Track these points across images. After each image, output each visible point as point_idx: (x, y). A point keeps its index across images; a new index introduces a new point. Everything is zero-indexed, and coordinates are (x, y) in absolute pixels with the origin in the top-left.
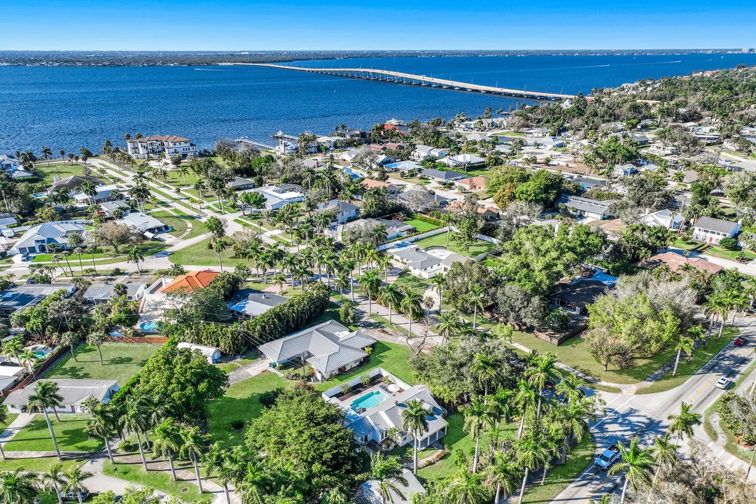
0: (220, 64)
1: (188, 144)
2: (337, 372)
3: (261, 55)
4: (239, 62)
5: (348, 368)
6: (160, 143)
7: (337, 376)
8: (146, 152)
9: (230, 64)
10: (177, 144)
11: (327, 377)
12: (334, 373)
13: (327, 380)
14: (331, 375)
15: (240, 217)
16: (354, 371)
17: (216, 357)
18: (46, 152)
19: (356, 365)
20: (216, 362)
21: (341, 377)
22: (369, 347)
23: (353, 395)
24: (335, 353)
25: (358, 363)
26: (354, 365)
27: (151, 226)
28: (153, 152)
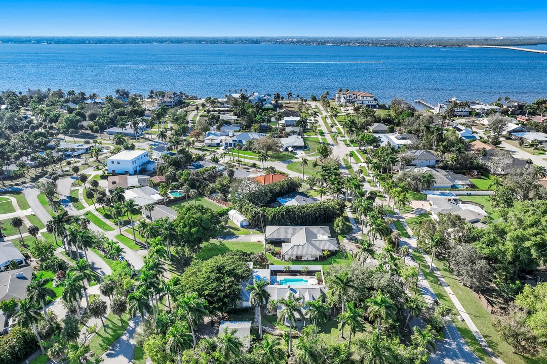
0: (468, 46)
1: (373, 99)
2: (295, 259)
3: (512, 40)
4: (485, 45)
5: (303, 259)
6: (355, 96)
7: (293, 261)
8: (345, 101)
9: (477, 46)
10: (365, 98)
11: (286, 258)
12: (292, 258)
13: (286, 261)
14: (290, 258)
15: (356, 150)
16: (308, 262)
17: (244, 224)
18: (290, 94)
19: (312, 259)
20: (242, 226)
21: (295, 262)
22: (329, 251)
23: (289, 275)
24: (300, 245)
25: (314, 259)
26: (310, 259)
27: (296, 144)
28: (349, 101)
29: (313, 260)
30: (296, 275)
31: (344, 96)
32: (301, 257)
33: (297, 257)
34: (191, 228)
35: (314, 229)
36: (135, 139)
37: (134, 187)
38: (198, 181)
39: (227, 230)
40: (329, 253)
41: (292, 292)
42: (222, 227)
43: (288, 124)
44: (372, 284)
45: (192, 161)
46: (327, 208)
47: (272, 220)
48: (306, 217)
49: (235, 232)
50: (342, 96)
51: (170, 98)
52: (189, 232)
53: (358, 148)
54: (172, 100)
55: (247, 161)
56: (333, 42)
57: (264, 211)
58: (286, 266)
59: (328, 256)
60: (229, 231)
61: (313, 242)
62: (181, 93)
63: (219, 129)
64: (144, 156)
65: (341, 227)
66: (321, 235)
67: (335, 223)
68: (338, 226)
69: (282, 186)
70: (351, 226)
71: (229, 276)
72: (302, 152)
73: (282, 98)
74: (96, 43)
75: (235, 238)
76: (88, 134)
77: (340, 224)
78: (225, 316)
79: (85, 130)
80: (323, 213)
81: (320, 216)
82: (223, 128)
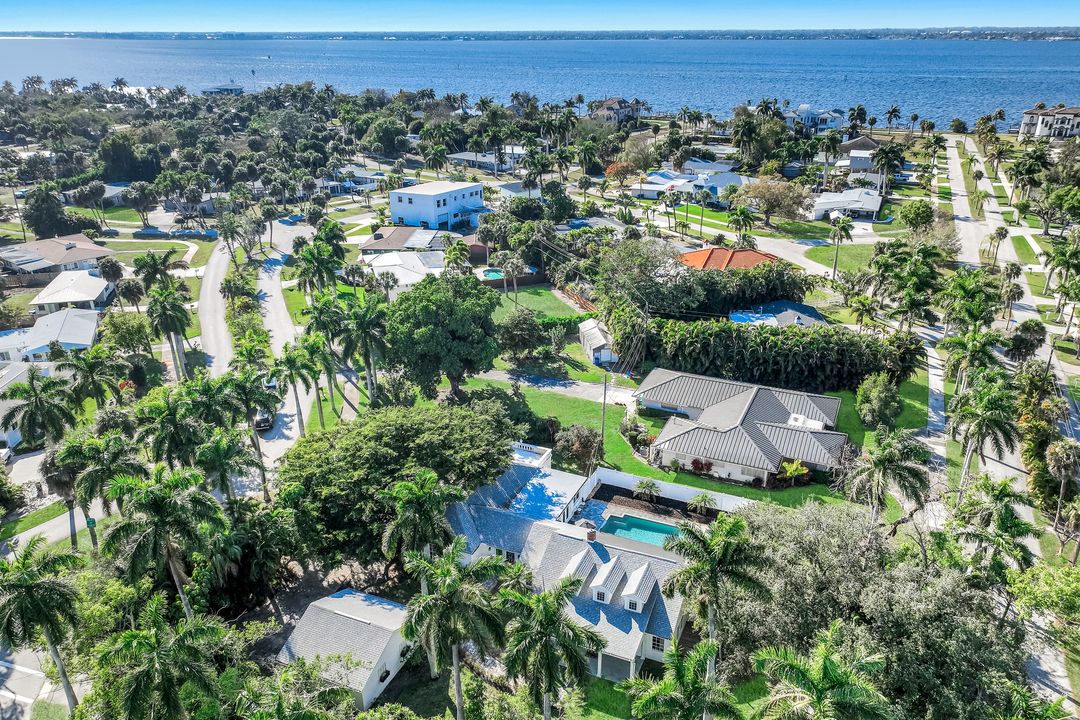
2: (690, 466)
7: (682, 471)
11: (666, 461)
12: (681, 462)
13: (662, 467)
14: (675, 462)
15: (1034, 236)
16: (727, 484)
17: (605, 356)
18: (894, 113)
19: (744, 478)
20: (598, 363)
21: (683, 476)
22: (803, 464)
23: (647, 509)
24: (715, 430)
25: (751, 479)
26: (738, 476)
27: (856, 206)
28: (1060, 134)
29: (747, 484)
30: (669, 513)
31: (1047, 119)
32: (709, 466)
33: (696, 463)
34: (418, 325)
35: (787, 398)
36: (493, 174)
37: (413, 249)
38: (546, 248)
39: (555, 365)
40: (805, 471)
41: (595, 555)
42: (547, 356)
43: (857, 167)
44: (858, 593)
45: (573, 216)
46: (852, 344)
47: (675, 356)
48: (776, 363)
49: (572, 373)
50: (1041, 118)
51: (610, 109)
52: (410, 333)
53: (1042, 231)
54: (612, 113)
55: (706, 230)
56: (1066, 35)
57: (660, 327)
58: (646, 479)
59: (799, 481)
60: (560, 368)
61: (765, 430)
62: (638, 102)
63: (679, 165)
64: (471, 195)
65: (876, 404)
66: (801, 418)
67: (860, 391)
68: (867, 400)
69: (748, 280)
70: (926, 414)
71: (422, 461)
72: (869, 226)
73: (873, 122)
74: (545, 39)
75: (565, 385)
76: (416, 162)
77: (874, 394)
78: (389, 579)
79: (414, 154)
80: (833, 356)
81: (822, 367)
82: (688, 164)
